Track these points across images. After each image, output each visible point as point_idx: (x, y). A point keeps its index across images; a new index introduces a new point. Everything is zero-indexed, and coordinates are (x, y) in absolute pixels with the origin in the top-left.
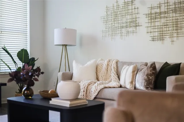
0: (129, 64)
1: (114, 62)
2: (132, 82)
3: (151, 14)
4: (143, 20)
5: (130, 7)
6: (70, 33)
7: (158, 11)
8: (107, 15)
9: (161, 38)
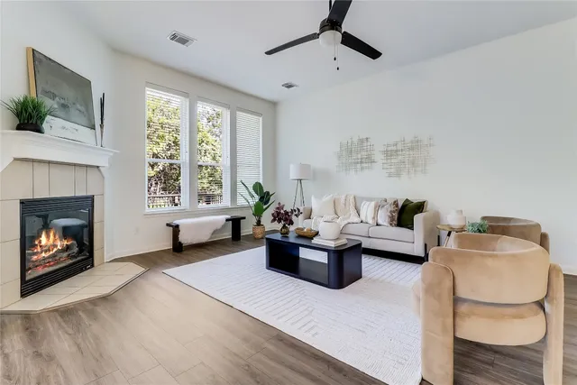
0: (370, 200)
1: (352, 197)
2: (374, 218)
3: (387, 151)
4: (379, 157)
5: (365, 144)
6: (304, 168)
7: (394, 148)
8: (341, 150)
9: (398, 175)
